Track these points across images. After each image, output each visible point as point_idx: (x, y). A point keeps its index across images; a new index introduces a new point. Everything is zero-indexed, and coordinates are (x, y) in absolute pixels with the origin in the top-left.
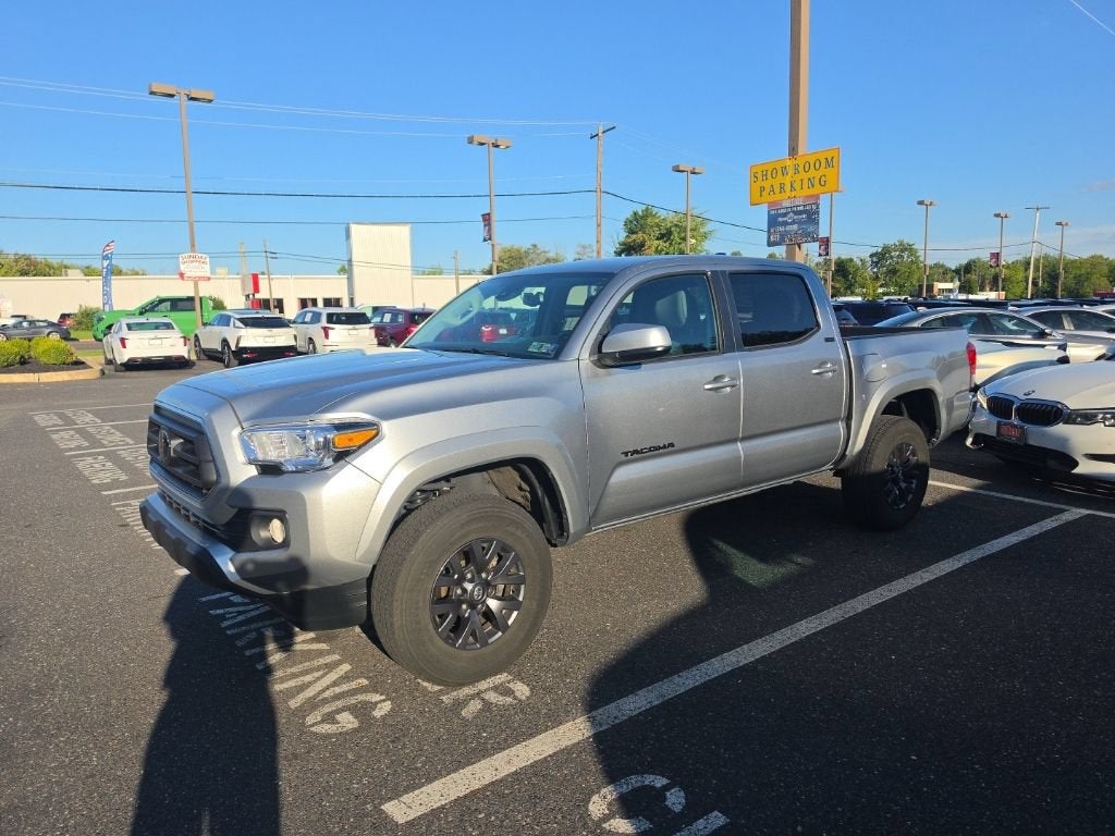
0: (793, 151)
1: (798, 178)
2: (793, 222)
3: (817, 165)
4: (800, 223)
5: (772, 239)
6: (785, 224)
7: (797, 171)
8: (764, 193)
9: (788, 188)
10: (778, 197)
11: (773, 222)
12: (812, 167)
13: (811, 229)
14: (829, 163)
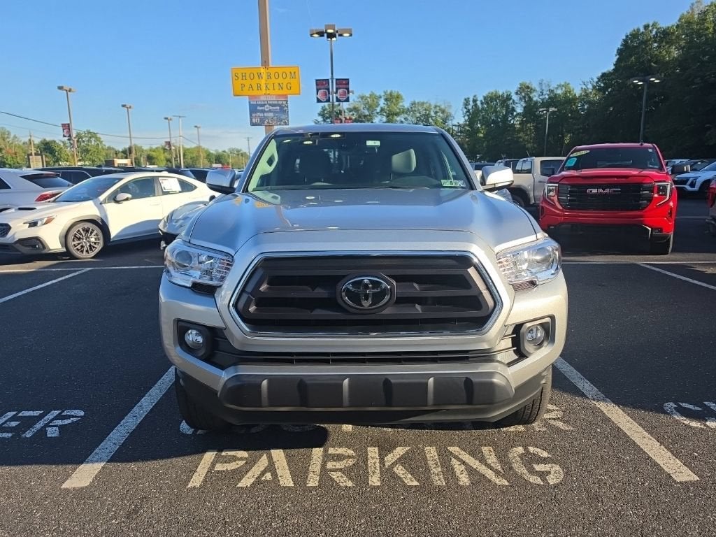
0: (265, 63)
1: (271, 81)
2: (270, 111)
3: (284, 75)
4: (274, 112)
5: (254, 121)
6: (263, 112)
7: (269, 77)
8: (245, 89)
9: (263, 87)
10: (255, 92)
11: (253, 109)
12: (280, 76)
13: (283, 117)
14: (293, 75)
